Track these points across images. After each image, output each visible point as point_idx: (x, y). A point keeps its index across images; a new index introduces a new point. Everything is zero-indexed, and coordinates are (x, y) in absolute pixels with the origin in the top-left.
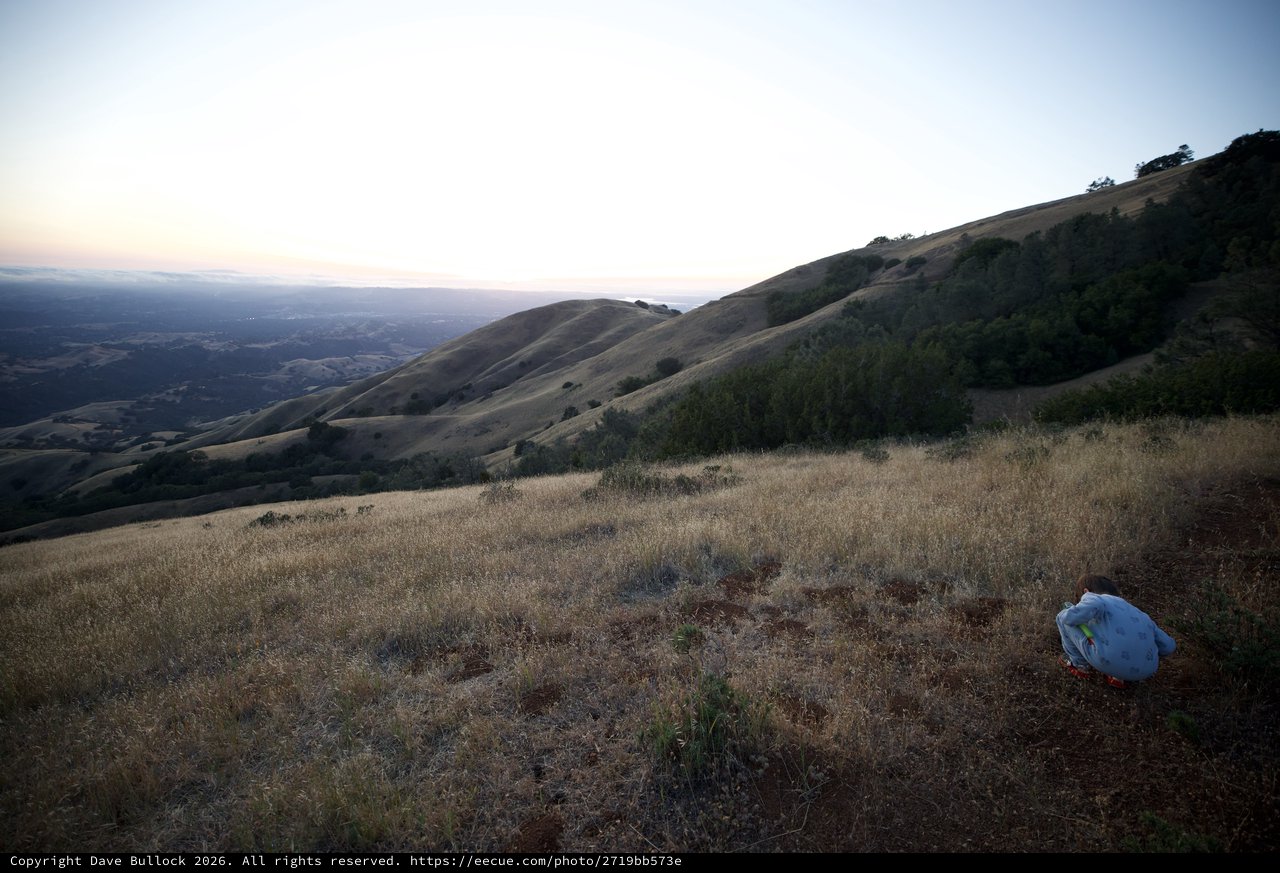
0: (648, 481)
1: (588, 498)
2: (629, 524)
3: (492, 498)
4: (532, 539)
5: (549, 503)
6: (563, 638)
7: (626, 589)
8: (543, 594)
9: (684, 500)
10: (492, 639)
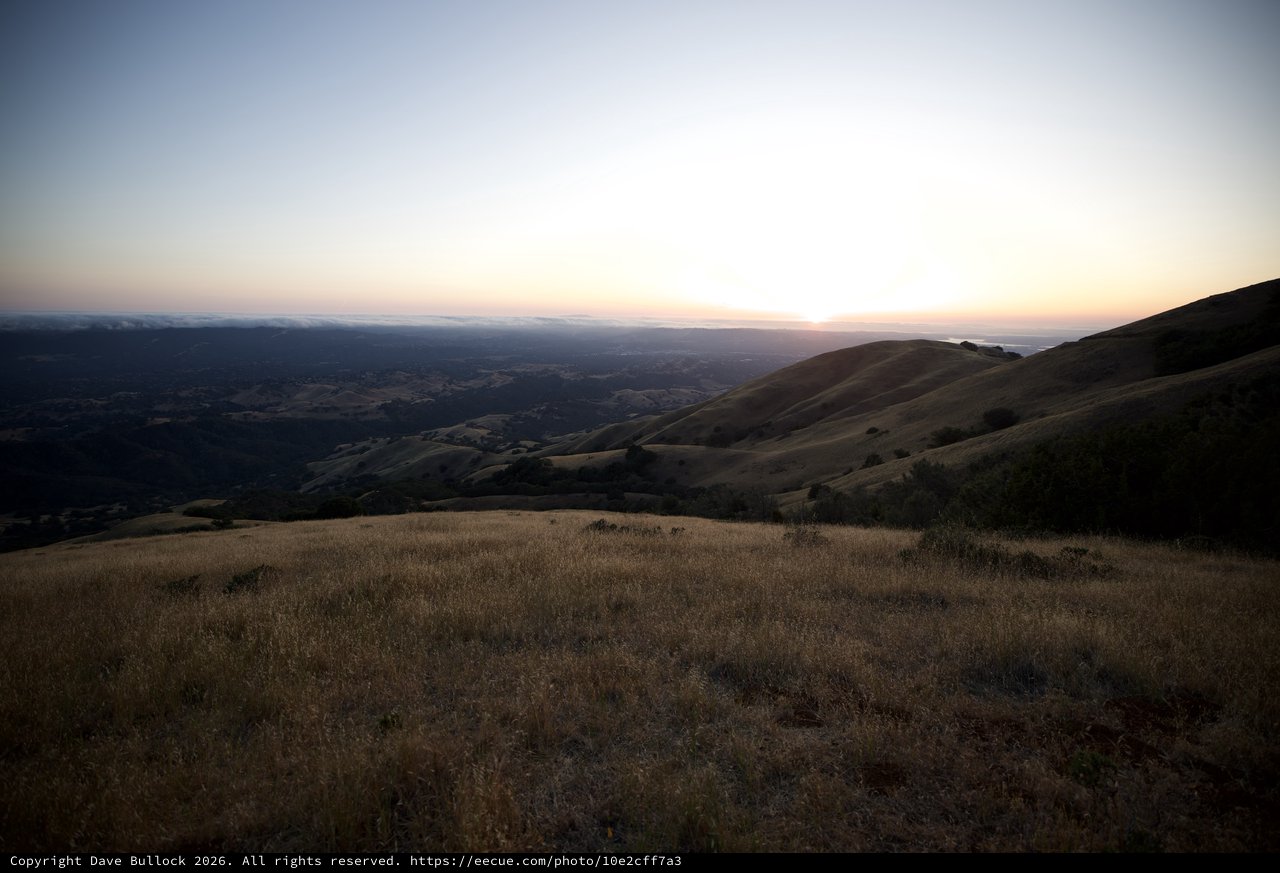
0: (981, 553)
1: (906, 560)
2: (966, 600)
3: (798, 540)
4: (850, 593)
5: (862, 557)
6: (901, 714)
7: (971, 677)
8: (869, 659)
9: (1042, 586)
10: (822, 692)
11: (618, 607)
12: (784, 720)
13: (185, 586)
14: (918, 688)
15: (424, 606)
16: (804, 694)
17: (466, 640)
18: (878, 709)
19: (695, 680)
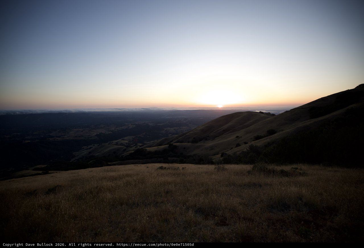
0: (270, 171)
1: (249, 174)
2: (267, 184)
4: (234, 184)
5: (237, 173)
6: (251, 220)
7: (270, 207)
8: (241, 204)
9: (287, 179)
10: (228, 215)
11: (167, 192)
12: (217, 224)
13: (32, 193)
14: (255, 212)
15: (109, 196)
16: (223, 216)
17: (122, 205)
18: (244, 219)
19: (191, 213)
